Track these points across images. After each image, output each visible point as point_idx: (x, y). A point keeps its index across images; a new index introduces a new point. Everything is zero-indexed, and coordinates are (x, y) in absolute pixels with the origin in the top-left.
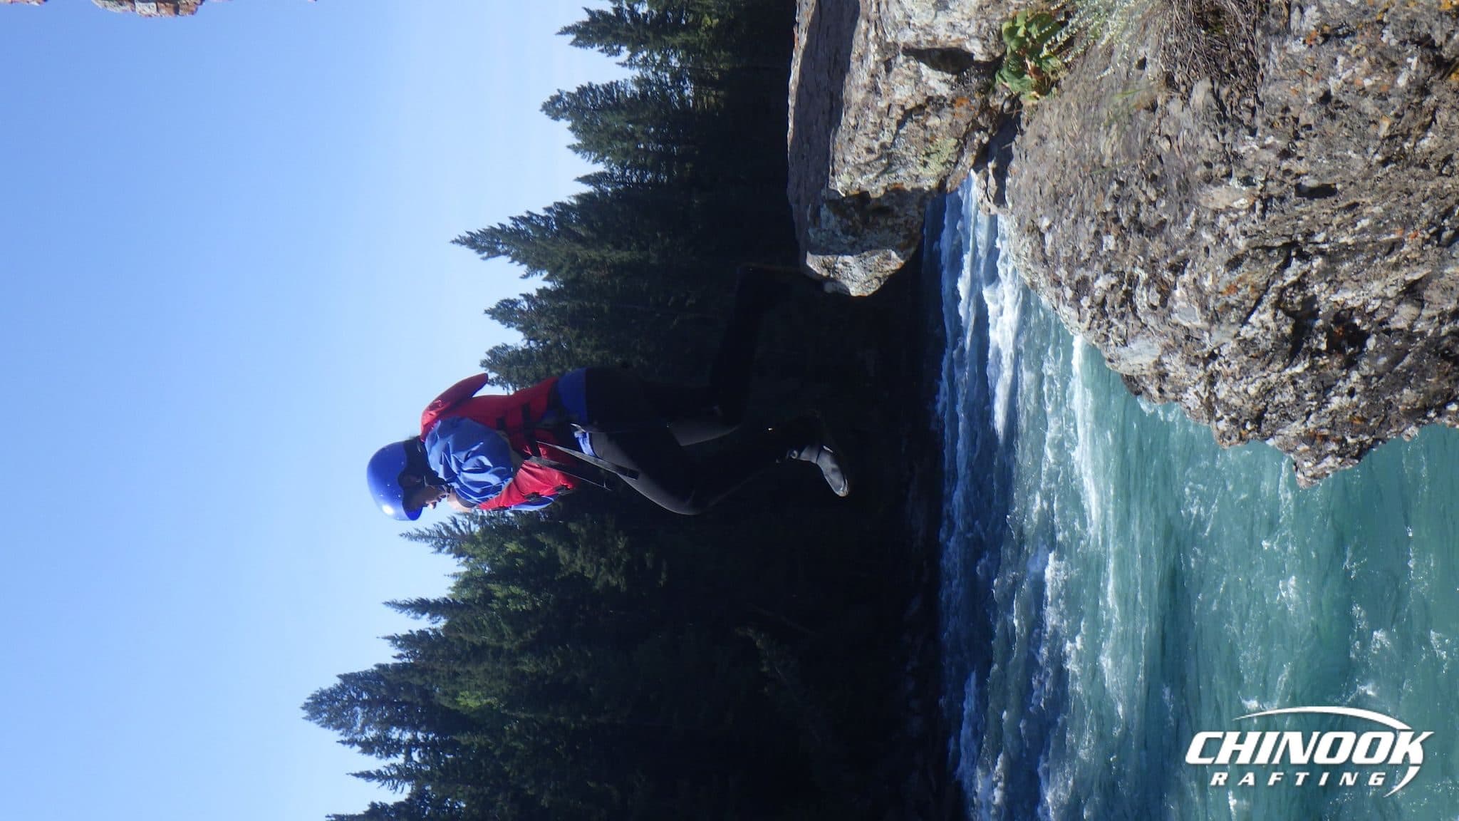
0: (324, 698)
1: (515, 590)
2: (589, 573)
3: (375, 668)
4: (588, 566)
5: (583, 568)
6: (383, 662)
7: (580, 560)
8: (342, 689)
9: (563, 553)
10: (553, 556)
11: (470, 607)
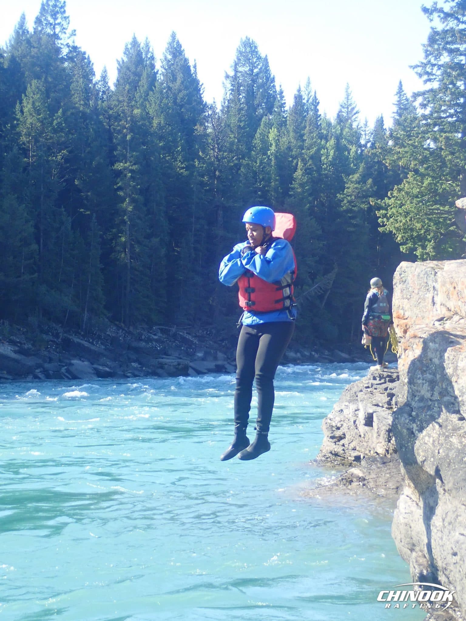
0: (253, 48)
1: (332, 153)
2: (347, 191)
3: (272, 77)
4: (350, 190)
5: (348, 188)
6: (276, 80)
7: (353, 186)
8: (259, 58)
9: (356, 177)
10: (354, 172)
11: (317, 129)
